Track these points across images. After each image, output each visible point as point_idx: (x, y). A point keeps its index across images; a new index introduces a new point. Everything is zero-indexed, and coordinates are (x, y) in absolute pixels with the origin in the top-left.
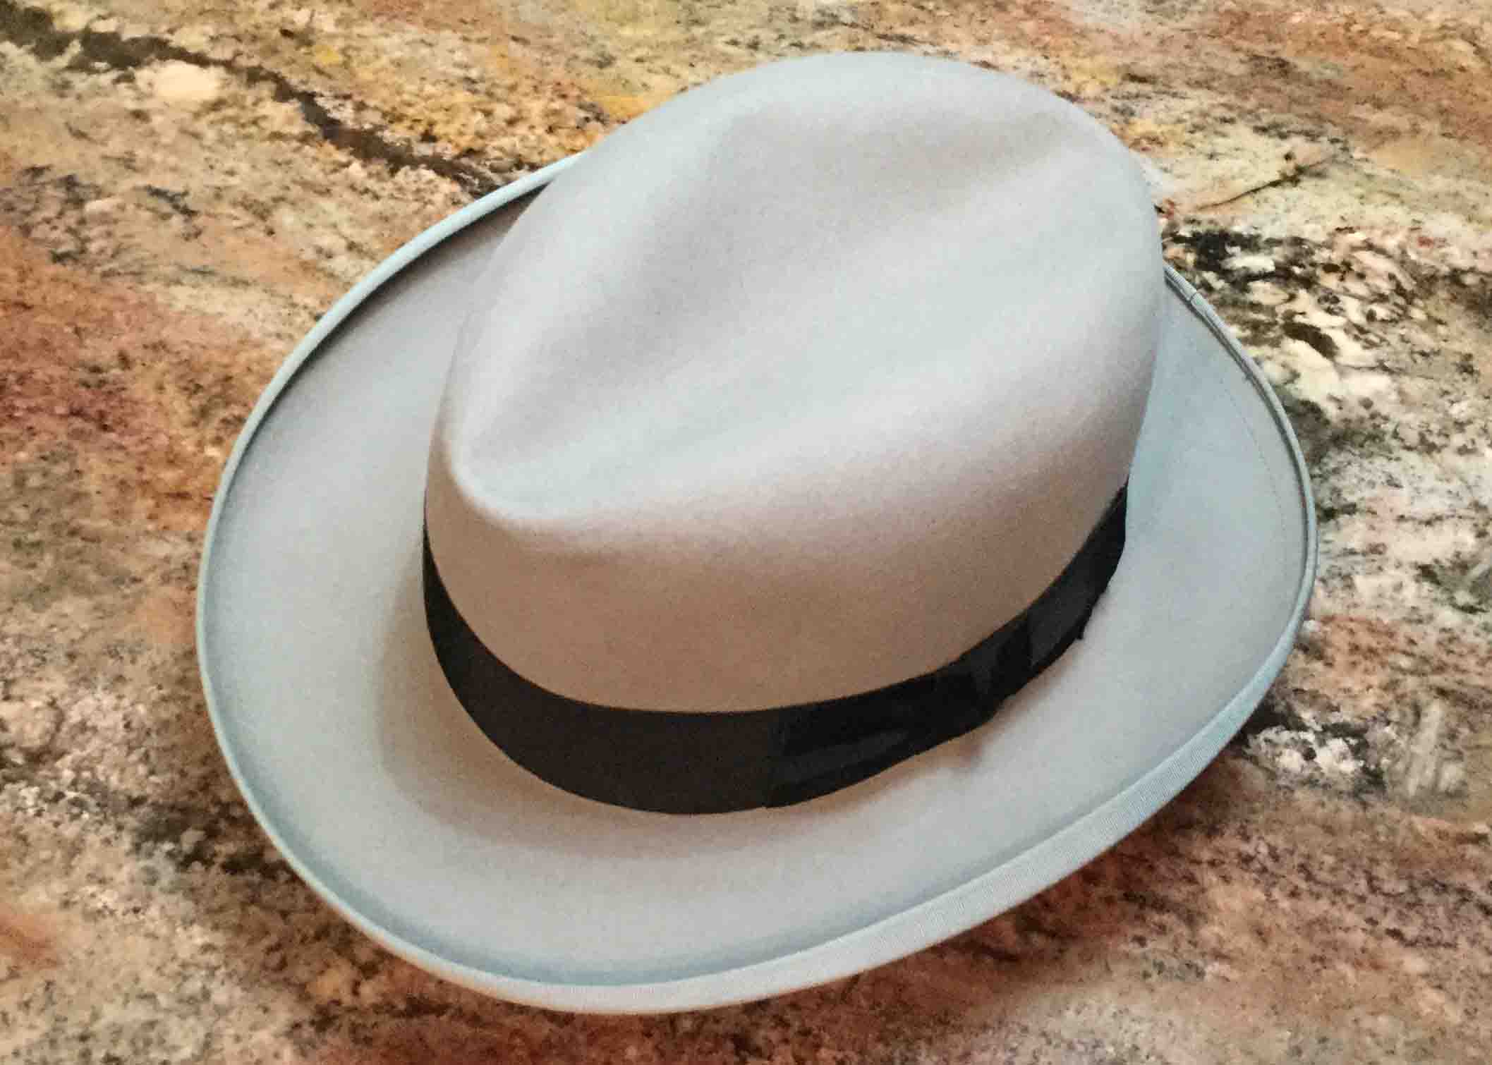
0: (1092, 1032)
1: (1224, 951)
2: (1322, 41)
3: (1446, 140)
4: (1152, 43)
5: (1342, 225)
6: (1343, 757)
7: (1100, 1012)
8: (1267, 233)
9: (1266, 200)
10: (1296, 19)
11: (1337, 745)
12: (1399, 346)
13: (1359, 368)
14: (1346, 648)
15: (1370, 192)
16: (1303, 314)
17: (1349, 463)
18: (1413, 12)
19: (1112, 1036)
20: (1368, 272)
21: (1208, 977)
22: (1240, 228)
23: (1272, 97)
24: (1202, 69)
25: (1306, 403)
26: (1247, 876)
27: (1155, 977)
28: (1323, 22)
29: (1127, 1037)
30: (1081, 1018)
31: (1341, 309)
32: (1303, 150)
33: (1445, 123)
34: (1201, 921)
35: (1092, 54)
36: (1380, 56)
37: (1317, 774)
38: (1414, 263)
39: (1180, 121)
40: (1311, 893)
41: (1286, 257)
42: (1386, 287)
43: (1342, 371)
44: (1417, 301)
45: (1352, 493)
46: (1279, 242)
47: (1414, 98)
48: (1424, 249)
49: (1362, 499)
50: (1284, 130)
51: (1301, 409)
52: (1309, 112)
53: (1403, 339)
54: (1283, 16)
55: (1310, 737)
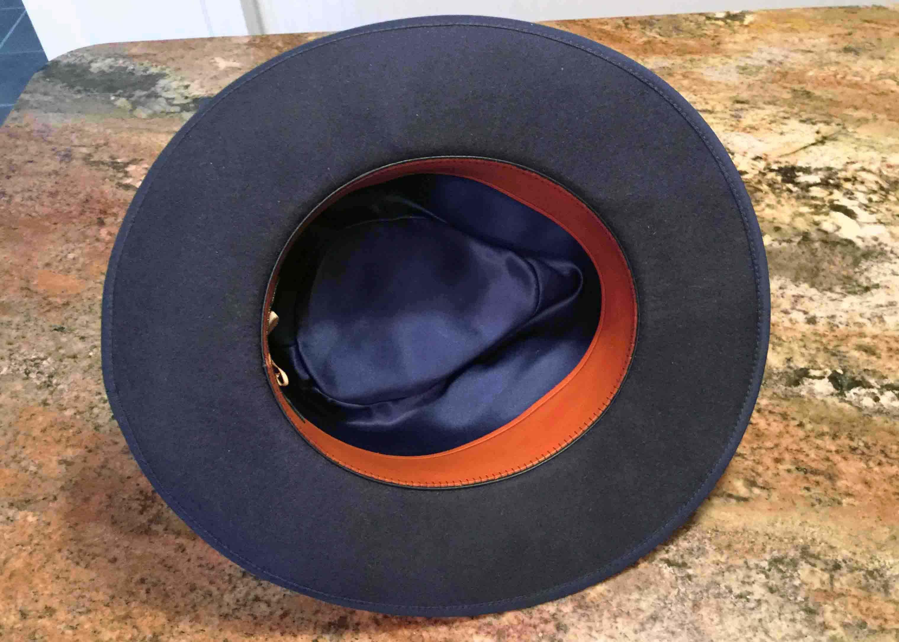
0: (791, 532)
1: (850, 492)
2: (824, 82)
3: (891, 122)
4: (745, 87)
5: (849, 161)
6: (893, 399)
7: (793, 523)
8: (814, 166)
9: (811, 152)
10: (811, 74)
11: (889, 394)
12: (886, 213)
13: (868, 223)
14: (885, 349)
15: (860, 146)
16: (838, 200)
17: (872, 266)
18: (864, 68)
19: (801, 534)
20: (866, 181)
21: (844, 505)
22: (801, 163)
23: (805, 107)
24: (769, 96)
25: (846, 240)
26: (855, 457)
27: (817, 506)
28: (825, 75)
29: (809, 534)
30: (784, 526)
31: (856, 198)
32: (825, 129)
33: (889, 115)
34: (836, 478)
35: (718, 92)
36: (853, 88)
37: (882, 408)
38: (887, 176)
39: (763, 119)
40: (888, 462)
41: (825, 176)
42: (875, 187)
43: (861, 225)
44: (890, 192)
45: (876, 279)
46: (821, 169)
47: (872, 105)
48: (889, 170)
49: (881, 281)
50: (814, 121)
51: (845, 242)
52: (823, 112)
53: (888, 210)
54: (804, 72)
55: (875, 391)
